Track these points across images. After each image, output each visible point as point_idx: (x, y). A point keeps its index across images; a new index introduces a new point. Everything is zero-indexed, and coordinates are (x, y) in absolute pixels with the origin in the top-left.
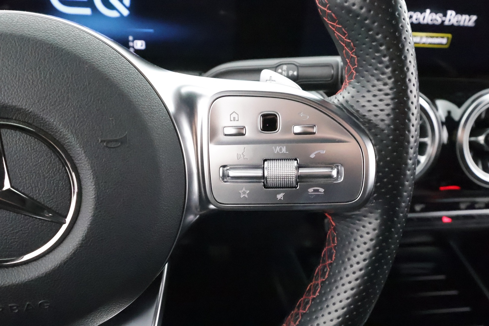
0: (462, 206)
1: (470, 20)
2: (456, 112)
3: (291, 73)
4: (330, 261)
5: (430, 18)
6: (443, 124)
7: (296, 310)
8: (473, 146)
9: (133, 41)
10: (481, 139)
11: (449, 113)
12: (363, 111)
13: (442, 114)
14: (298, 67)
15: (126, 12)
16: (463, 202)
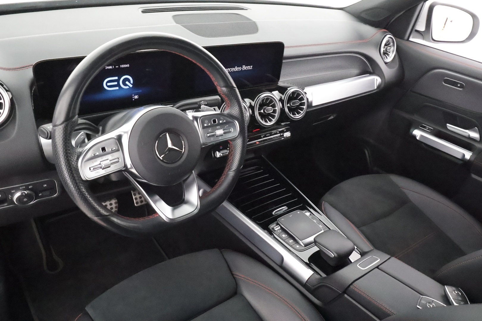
0: (262, 137)
1: (250, 67)
2: (253, 103)
3: (205, 103)
4: (232, 152)
5: (237, 69)
6: (249, 107)
7: (226, 167)
8: (260, 114)
9: (134, 96)
10: (262, 111)
11: (250, 103)
12: (233, 115)
13: (248, 104)
14: (207, 101)
15: (131, 86)
16: (262, 135)
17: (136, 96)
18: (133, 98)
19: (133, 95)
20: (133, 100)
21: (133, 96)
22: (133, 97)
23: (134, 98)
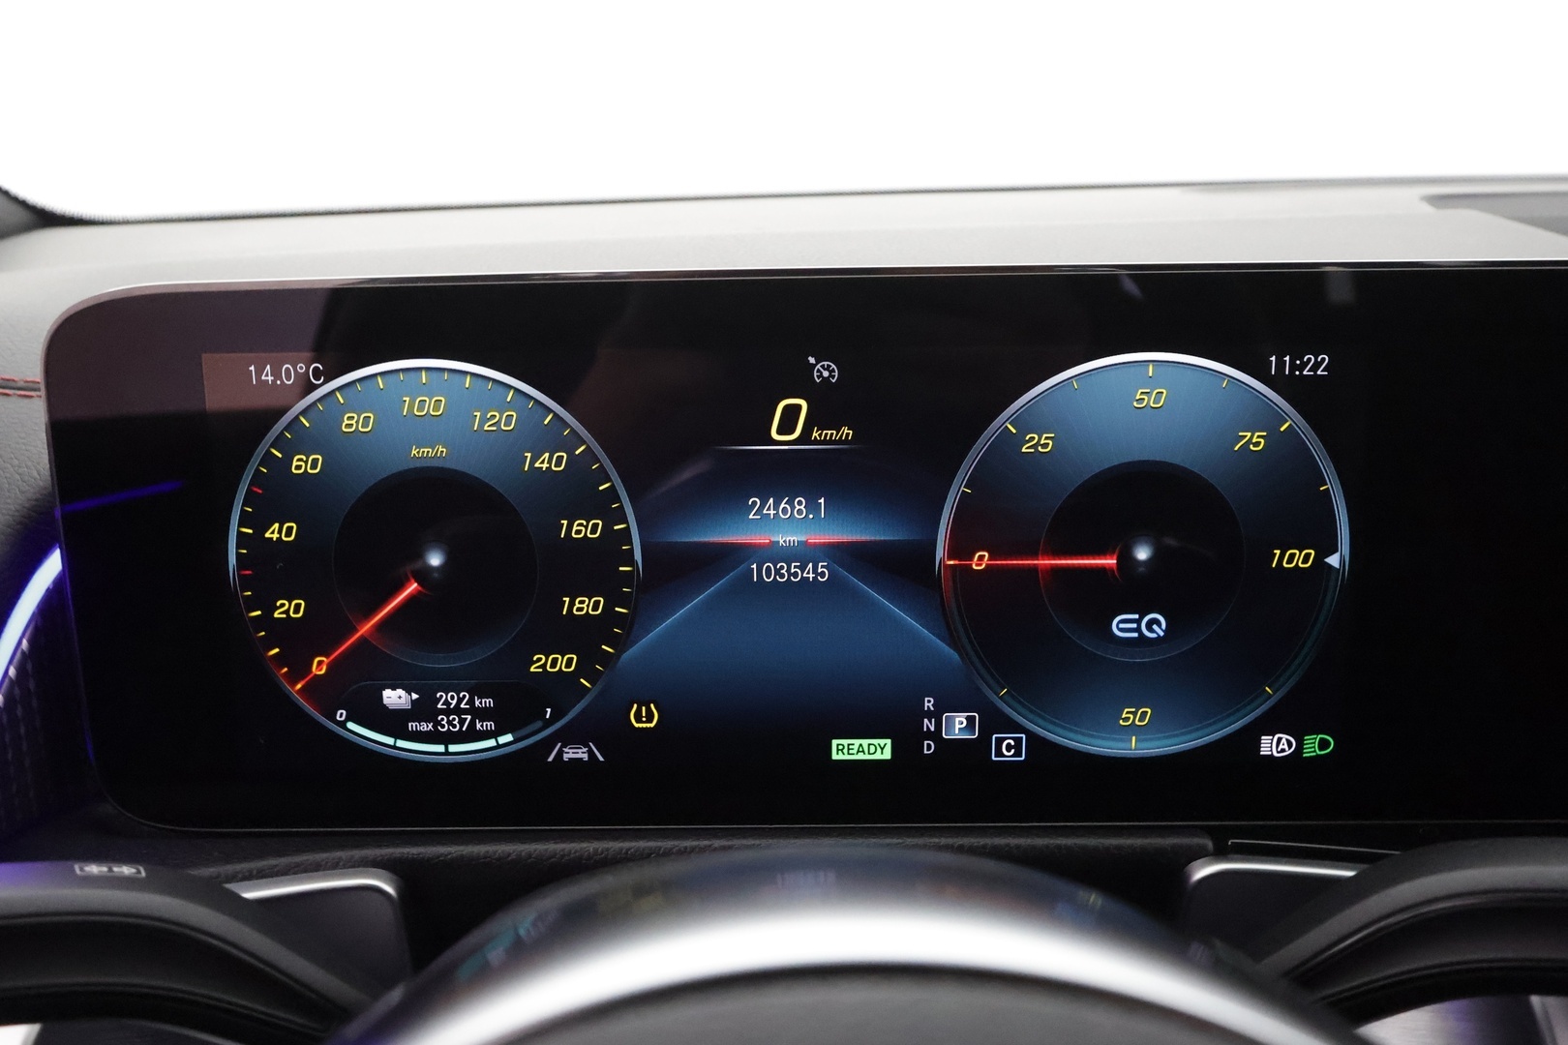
9: (936, 716)
17: (960, 720)
18: (929, 735)
19: (929, 703)
20: (929, 747)
21: (929, 715)
22: (929, 725)
23: (936, 736)
